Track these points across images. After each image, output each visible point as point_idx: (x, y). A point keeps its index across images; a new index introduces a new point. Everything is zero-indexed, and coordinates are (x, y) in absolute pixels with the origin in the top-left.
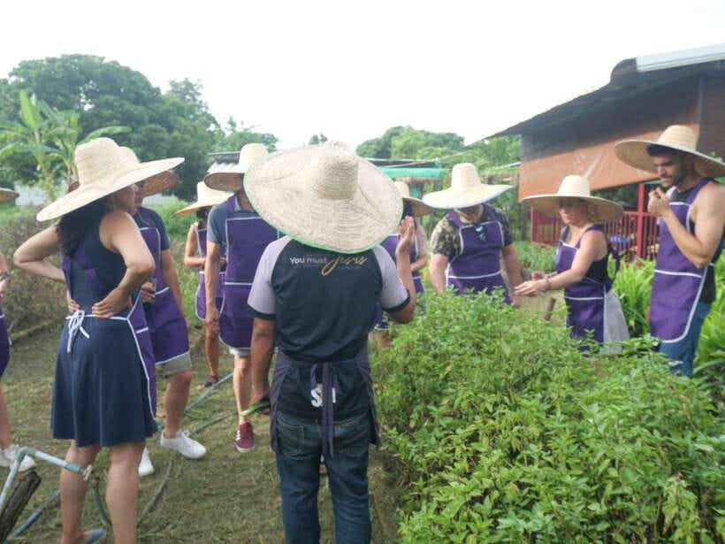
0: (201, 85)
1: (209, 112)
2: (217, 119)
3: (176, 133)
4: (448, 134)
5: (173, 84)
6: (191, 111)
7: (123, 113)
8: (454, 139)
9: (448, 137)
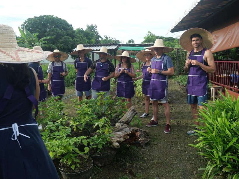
0: (96, 27)
1: (98, 34)
2: (101, 36)
3: (75, 39)
4: (170, 37)
5: (88, 26)
6: (93, 34)
7: (57, 33)
8: (172, 39)
9: (170, 38)
